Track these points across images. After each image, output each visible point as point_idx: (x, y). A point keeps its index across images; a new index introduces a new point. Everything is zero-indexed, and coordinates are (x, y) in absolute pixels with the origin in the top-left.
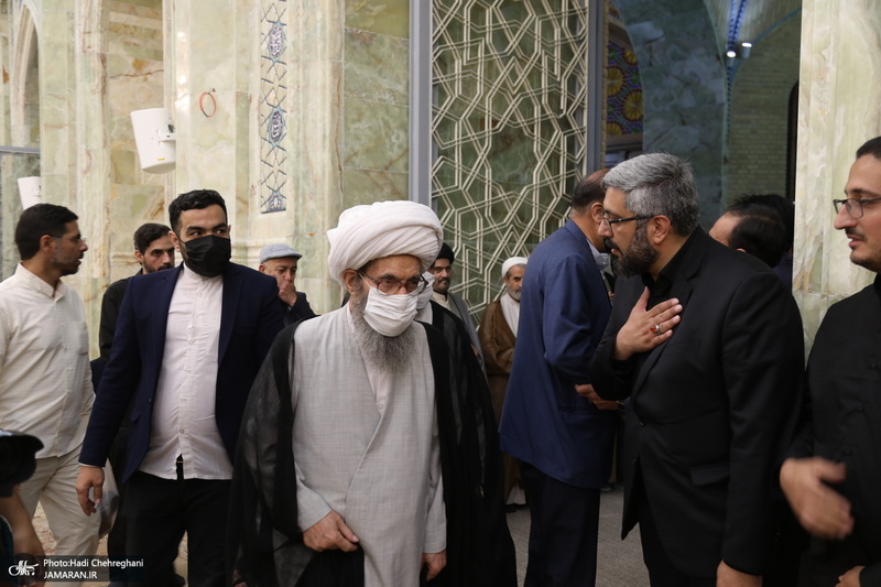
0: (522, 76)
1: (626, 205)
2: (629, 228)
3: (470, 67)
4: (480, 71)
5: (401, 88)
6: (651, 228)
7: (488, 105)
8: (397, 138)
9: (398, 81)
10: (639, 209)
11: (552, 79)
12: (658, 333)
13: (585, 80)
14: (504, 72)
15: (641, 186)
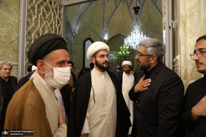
0: (49, 24)
1: (145, 51)
2: (145, 58)
3: (37, 19)
4: (39, 21)
5: (17, 21)
6: (151, 59)
7: (41, 30)
8: (15, 35)
9: (16, 18)
10: (149, 53)
11: (55, 27)
12: (144, 87)
13: (62, 28)
14: (45, 23)
15: (151, 46)
